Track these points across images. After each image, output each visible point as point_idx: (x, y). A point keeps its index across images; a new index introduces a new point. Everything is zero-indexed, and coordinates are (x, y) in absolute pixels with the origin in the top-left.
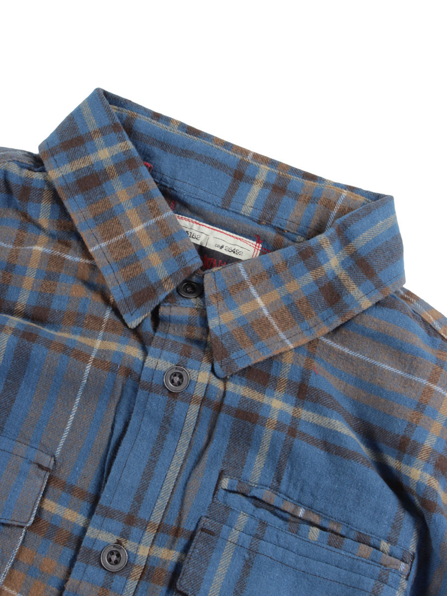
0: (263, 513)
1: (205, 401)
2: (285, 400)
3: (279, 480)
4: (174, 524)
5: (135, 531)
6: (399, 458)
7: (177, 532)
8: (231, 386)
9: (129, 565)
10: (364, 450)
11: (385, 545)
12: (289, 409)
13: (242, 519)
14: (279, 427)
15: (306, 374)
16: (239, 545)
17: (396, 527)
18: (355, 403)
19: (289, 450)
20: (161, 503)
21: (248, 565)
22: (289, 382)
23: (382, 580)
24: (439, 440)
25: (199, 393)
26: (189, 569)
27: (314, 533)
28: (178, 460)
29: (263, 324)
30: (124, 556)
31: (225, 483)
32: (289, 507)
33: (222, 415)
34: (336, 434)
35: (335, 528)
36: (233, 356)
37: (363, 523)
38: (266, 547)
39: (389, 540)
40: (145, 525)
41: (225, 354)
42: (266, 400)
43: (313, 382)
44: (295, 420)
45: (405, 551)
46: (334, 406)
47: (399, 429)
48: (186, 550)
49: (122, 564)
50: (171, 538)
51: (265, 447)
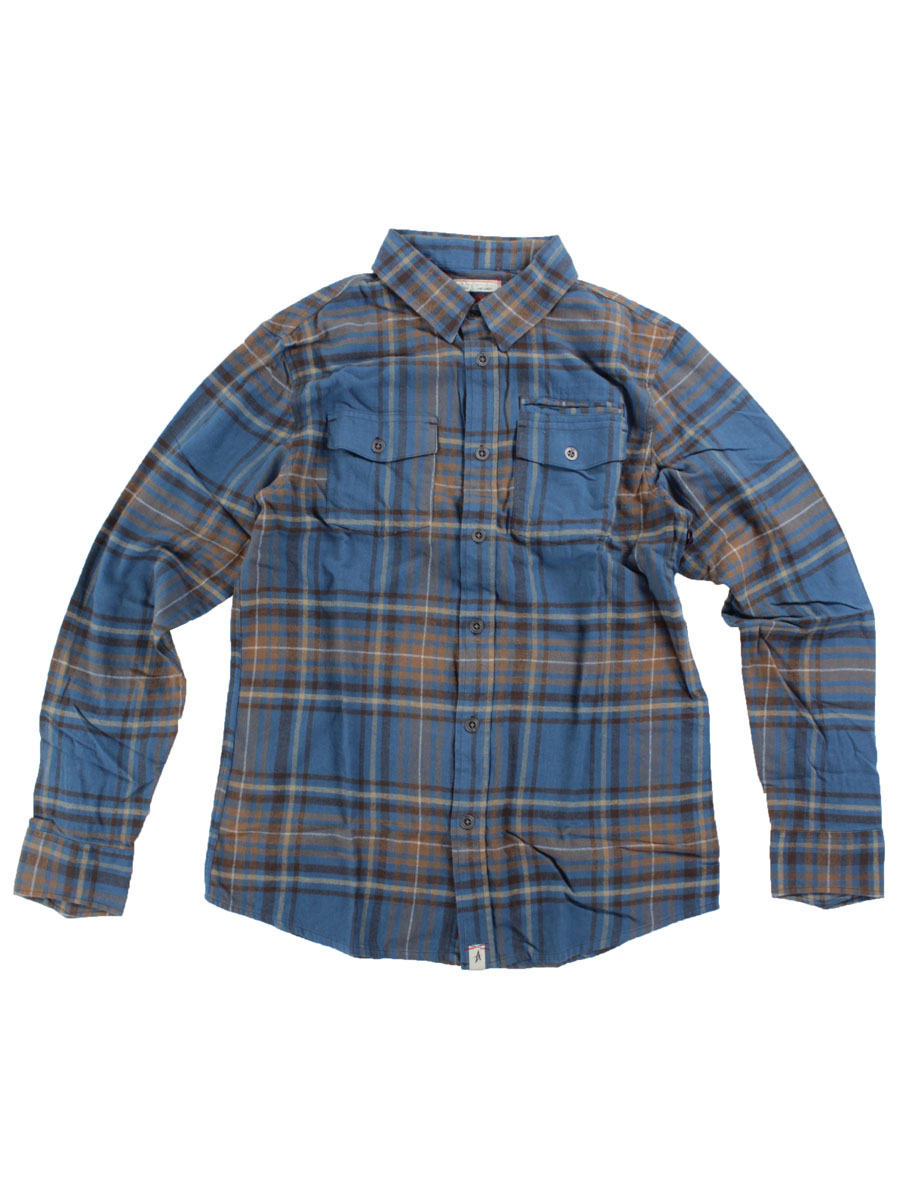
0: (545, 410)
1: (500, 366)
2: (538, 353)
3: (548, 392)
4: (505, 428)
5: (488, 438)
6: (603, 361)
7: (508, 432)
8: (510, 354)
9: (490, 455)
10: (584, 364)
11: (609, 404)
12: (542, 356)
13: (537, 415)
14: (540, 366)
15: (544, 337)
16: (539, 428)
17: (611, 394)
18: (573, 343)
19: (548, 375)
20: (496, 420)
21: (547, 436)
22: (538, 344)
23: (612, 419)
24: (619, 345)
25: (496, 362)
26: (520, 446)
27: (573, 411)
28: (496, 399)
29: (516, 319)
30: (487, 452)
31: (523, 401)
32: (557, 403)
33: (511, 370)
34: (568, 360)
35: (581, 404)
36: (506, 339)
37: (595, 397)
38: (553, 425)
39: (610, 401)
40: (491, 433)
41: (502, 339)
42: (529, 355)
43: (549, 339)
44: (547, 360)
45: (619, 403)
46: (563, 348)
47: (598, 348)
48: (515, 438)
49: (487, 456)
50: (505, 435)
51: (537, 378)
